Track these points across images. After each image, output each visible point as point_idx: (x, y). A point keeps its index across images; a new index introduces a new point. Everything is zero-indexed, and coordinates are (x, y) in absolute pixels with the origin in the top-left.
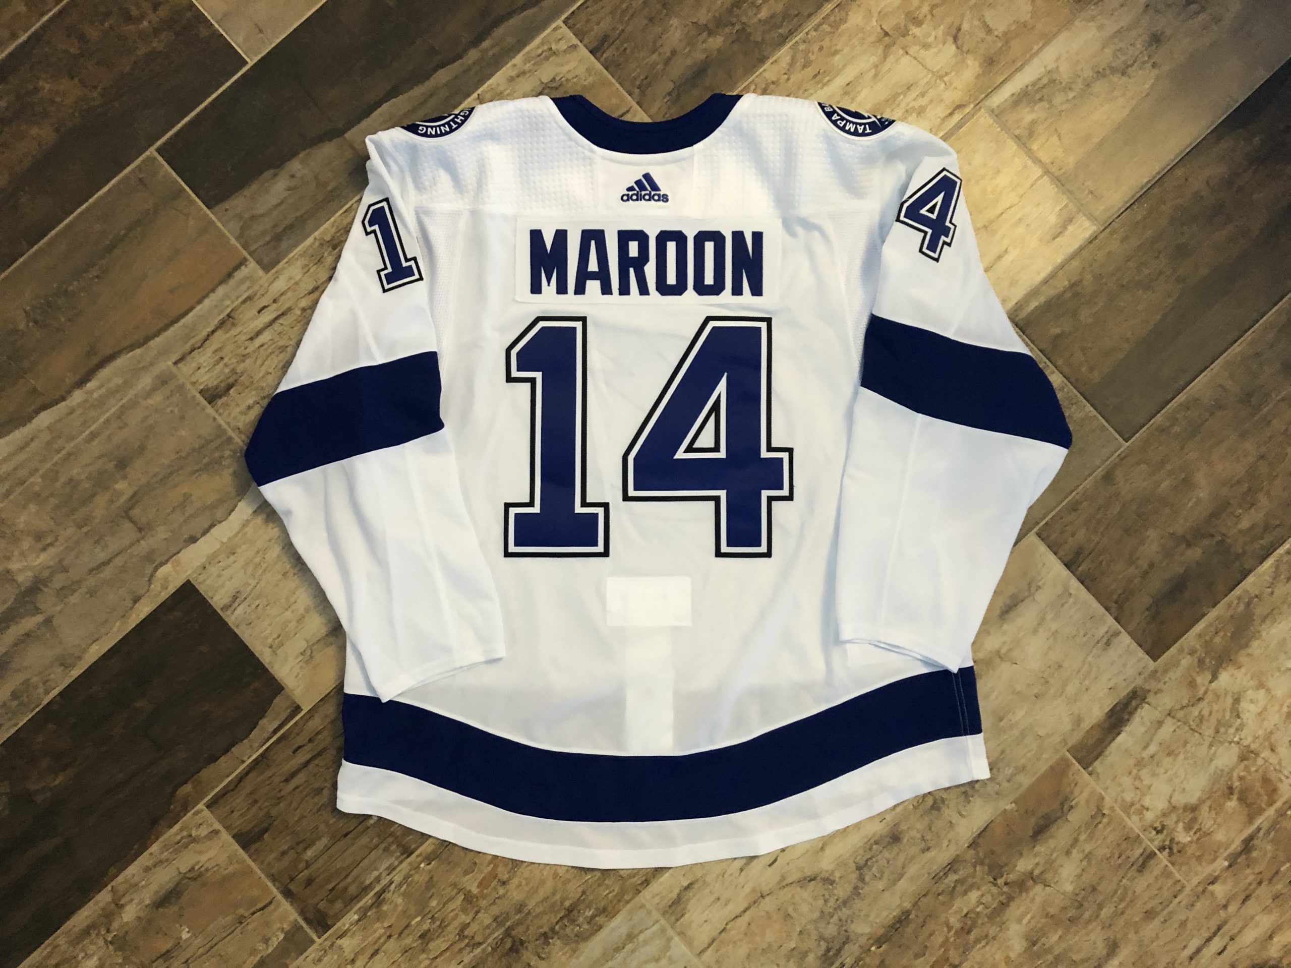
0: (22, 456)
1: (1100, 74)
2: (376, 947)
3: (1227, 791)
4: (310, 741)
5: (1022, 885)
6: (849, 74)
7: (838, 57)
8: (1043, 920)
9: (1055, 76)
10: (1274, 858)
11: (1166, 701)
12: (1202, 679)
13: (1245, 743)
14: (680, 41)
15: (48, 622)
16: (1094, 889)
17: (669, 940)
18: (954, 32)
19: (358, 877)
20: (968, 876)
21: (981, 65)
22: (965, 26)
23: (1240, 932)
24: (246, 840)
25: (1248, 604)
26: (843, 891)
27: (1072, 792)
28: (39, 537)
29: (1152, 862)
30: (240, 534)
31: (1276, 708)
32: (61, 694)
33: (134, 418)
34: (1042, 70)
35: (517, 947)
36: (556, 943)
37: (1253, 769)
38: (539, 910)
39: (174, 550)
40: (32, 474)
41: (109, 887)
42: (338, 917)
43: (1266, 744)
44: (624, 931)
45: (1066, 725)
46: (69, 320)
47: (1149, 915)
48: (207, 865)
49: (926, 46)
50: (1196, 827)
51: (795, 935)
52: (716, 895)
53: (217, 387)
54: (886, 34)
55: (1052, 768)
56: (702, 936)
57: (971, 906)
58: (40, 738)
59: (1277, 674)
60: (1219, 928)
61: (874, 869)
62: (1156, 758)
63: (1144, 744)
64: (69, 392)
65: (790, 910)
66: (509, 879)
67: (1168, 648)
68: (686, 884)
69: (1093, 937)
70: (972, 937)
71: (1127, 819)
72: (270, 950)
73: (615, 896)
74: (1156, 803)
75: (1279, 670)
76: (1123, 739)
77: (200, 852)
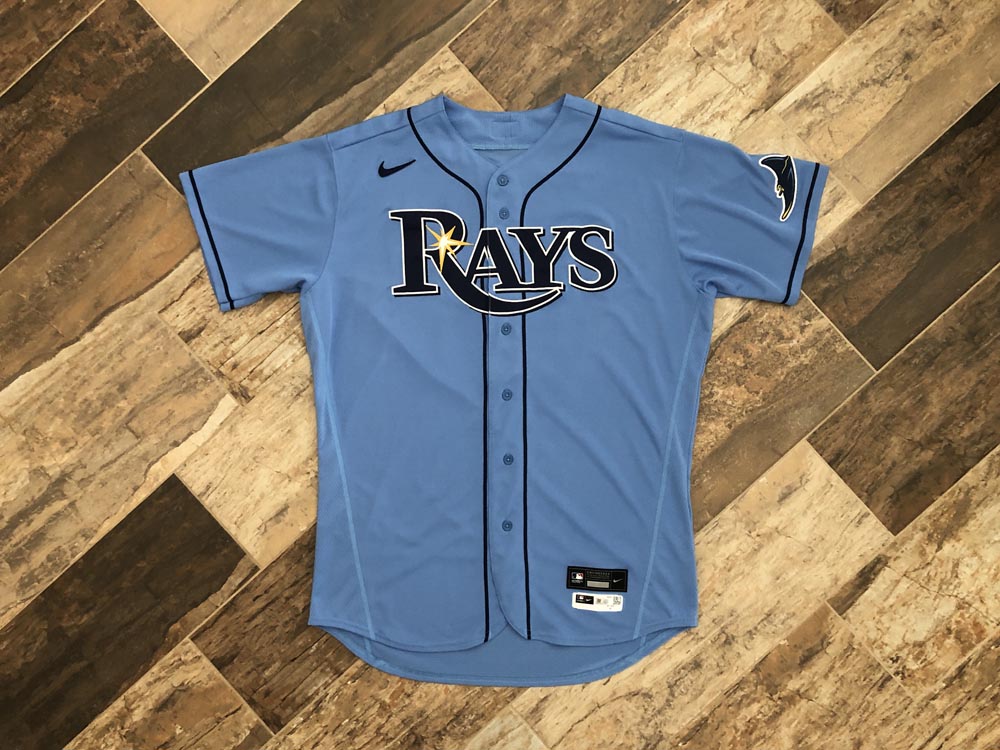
0: (49, 383)
1: (865, 85)
2: (316, 740)
3: (946, 632)
4: (266, 592)
5: (791, 699)
6: (668, 87)
7: (660, 73)
8: (807, 725)
9: (829, 86)
10: (981, 680)
11: (903, 565)
12: (931, 549)
13: (961, 596)
14: (539, 61)
15: (72, 504)
16: (845, 703)
17: (530, 738)
18: (750, 52)
19: (303, 690)
20: (751, 693)
21: (771, 79)
22: (760, 48)
23: (953, 734)
24: (220, 663)
25: (967, 493)
26: (658, 703)
27: (830, 633)
28: (64, 442)
29: (889, 683)
30: (211, 441)
31: (986, 570)
32: (83, 557)
33: (131, 353)
34: (820, 83)
35: (419, 742)
36: (448, 739)
37: (967, 615)
38: (434, 715)
39: (162, 451)
40: (56, 396)
41: (122, 697)
42: (290, 718)
43: (977, 597)
44: (497, 730)
45: (827, 582)
46: (81, 280)
47: (885, 722)
48: (194, 681)
49: (729, 64)
50: (923, 658)
51: (623, 734)
52: (565, 705)
53: (191, 330)
54: (698, 55)
55: (815, 614)
56: (554, 735)
57: (753, 715)
58: (70, 589)
59: (987, 545)
60: (937, 732)
61: (682, 687)
62: (894, 608)
63: (884, 597)
64: (82, 334)
65: (619, 717)
66: (413, 693)
67: (905, 526)
68: (542, 697)
69: (843, 737)
70: (753, 737)
71: (870, 651)
72: (240, 742)
73: (491, 705)
74: (893, 641)
75: (989, 542)
76: (871, 593)
77: (188, 672)
